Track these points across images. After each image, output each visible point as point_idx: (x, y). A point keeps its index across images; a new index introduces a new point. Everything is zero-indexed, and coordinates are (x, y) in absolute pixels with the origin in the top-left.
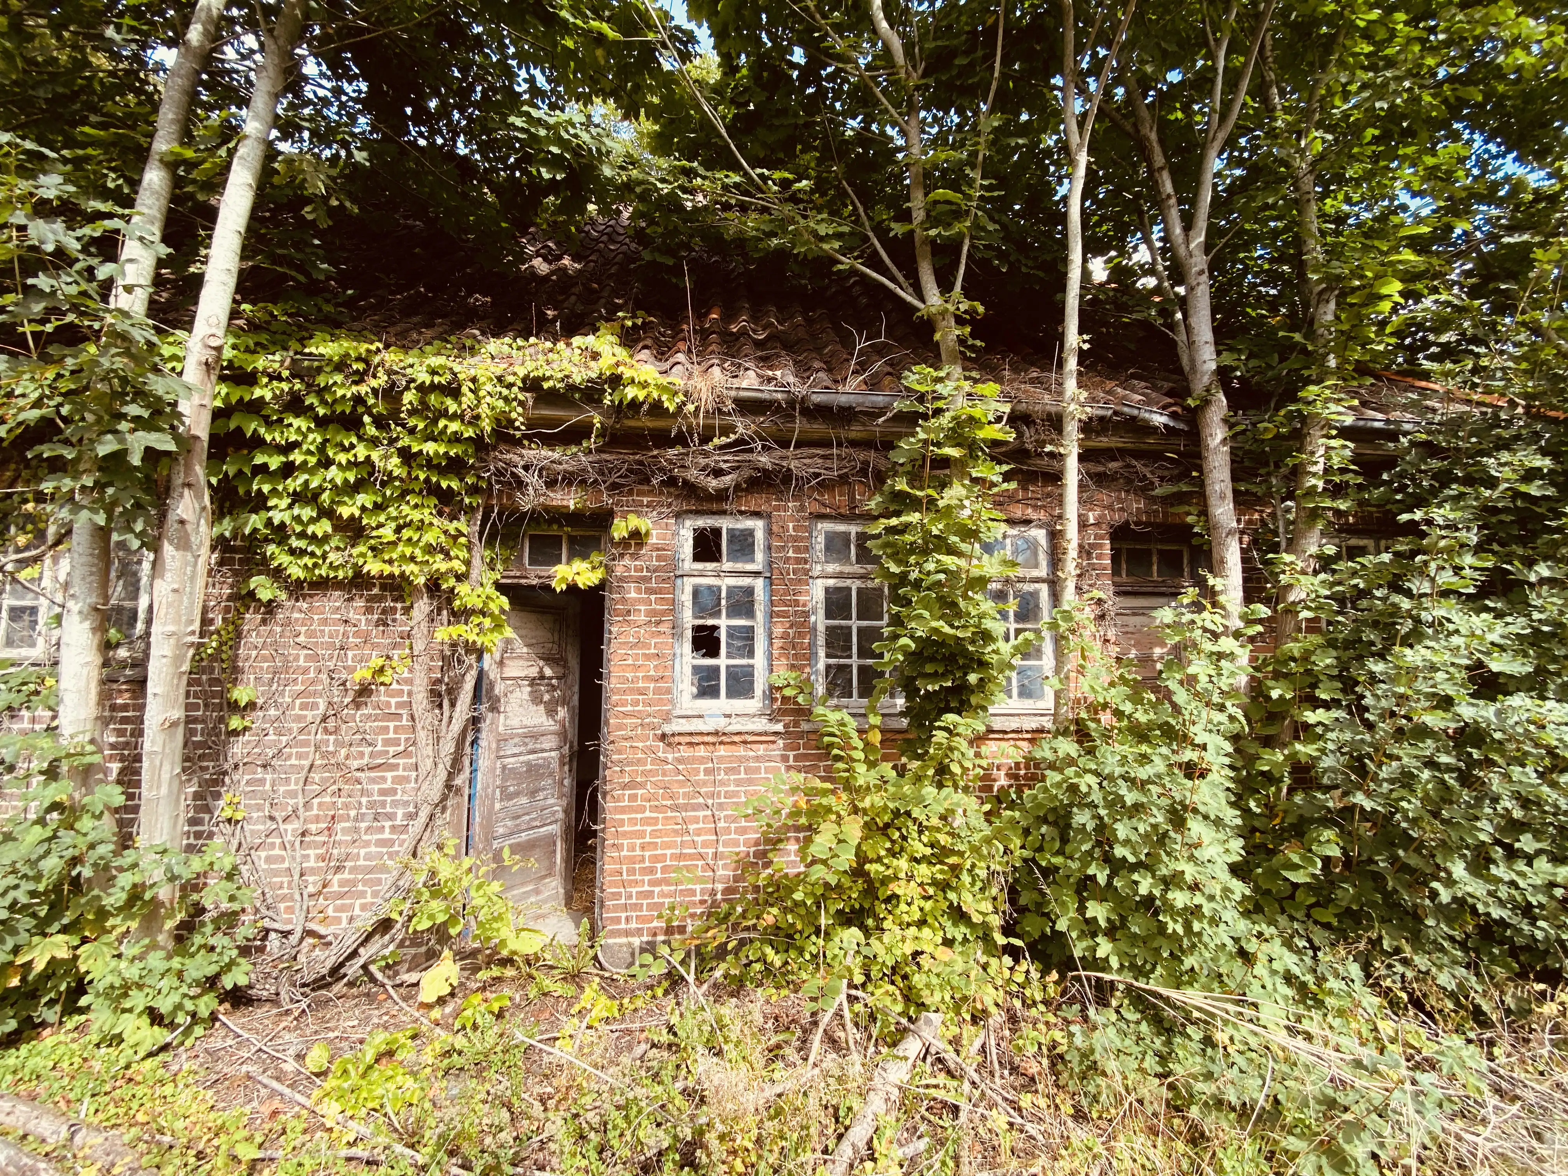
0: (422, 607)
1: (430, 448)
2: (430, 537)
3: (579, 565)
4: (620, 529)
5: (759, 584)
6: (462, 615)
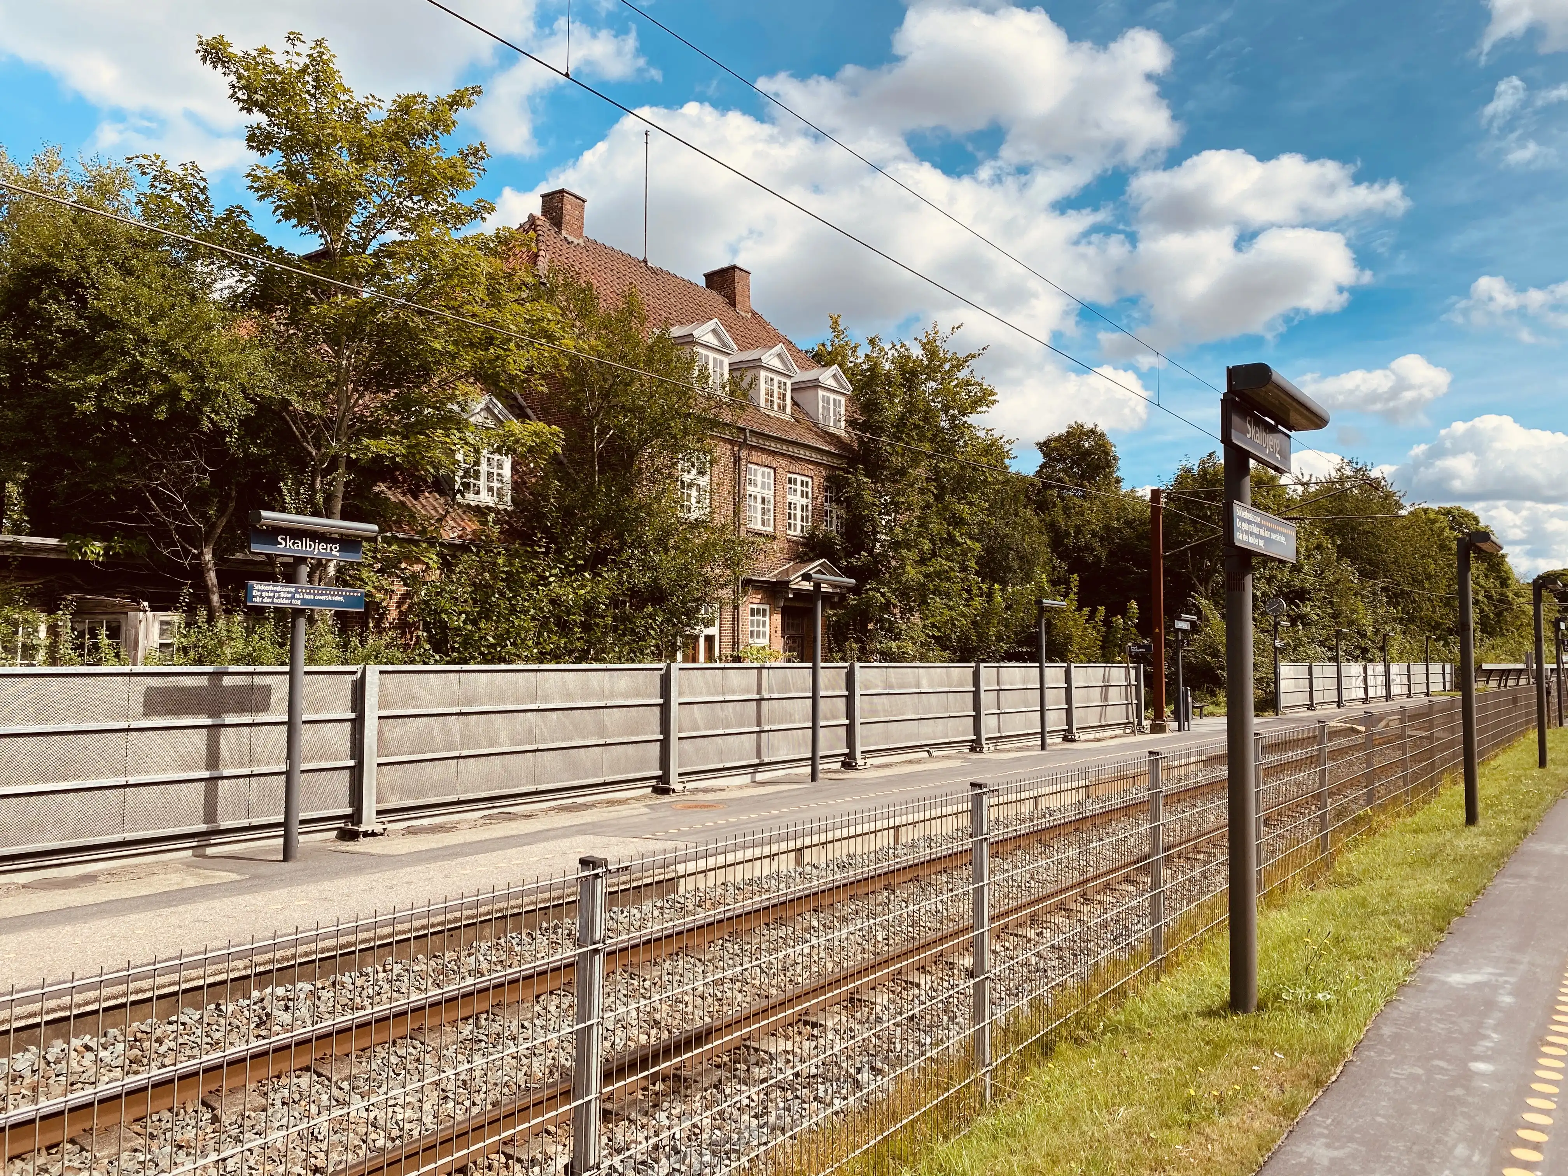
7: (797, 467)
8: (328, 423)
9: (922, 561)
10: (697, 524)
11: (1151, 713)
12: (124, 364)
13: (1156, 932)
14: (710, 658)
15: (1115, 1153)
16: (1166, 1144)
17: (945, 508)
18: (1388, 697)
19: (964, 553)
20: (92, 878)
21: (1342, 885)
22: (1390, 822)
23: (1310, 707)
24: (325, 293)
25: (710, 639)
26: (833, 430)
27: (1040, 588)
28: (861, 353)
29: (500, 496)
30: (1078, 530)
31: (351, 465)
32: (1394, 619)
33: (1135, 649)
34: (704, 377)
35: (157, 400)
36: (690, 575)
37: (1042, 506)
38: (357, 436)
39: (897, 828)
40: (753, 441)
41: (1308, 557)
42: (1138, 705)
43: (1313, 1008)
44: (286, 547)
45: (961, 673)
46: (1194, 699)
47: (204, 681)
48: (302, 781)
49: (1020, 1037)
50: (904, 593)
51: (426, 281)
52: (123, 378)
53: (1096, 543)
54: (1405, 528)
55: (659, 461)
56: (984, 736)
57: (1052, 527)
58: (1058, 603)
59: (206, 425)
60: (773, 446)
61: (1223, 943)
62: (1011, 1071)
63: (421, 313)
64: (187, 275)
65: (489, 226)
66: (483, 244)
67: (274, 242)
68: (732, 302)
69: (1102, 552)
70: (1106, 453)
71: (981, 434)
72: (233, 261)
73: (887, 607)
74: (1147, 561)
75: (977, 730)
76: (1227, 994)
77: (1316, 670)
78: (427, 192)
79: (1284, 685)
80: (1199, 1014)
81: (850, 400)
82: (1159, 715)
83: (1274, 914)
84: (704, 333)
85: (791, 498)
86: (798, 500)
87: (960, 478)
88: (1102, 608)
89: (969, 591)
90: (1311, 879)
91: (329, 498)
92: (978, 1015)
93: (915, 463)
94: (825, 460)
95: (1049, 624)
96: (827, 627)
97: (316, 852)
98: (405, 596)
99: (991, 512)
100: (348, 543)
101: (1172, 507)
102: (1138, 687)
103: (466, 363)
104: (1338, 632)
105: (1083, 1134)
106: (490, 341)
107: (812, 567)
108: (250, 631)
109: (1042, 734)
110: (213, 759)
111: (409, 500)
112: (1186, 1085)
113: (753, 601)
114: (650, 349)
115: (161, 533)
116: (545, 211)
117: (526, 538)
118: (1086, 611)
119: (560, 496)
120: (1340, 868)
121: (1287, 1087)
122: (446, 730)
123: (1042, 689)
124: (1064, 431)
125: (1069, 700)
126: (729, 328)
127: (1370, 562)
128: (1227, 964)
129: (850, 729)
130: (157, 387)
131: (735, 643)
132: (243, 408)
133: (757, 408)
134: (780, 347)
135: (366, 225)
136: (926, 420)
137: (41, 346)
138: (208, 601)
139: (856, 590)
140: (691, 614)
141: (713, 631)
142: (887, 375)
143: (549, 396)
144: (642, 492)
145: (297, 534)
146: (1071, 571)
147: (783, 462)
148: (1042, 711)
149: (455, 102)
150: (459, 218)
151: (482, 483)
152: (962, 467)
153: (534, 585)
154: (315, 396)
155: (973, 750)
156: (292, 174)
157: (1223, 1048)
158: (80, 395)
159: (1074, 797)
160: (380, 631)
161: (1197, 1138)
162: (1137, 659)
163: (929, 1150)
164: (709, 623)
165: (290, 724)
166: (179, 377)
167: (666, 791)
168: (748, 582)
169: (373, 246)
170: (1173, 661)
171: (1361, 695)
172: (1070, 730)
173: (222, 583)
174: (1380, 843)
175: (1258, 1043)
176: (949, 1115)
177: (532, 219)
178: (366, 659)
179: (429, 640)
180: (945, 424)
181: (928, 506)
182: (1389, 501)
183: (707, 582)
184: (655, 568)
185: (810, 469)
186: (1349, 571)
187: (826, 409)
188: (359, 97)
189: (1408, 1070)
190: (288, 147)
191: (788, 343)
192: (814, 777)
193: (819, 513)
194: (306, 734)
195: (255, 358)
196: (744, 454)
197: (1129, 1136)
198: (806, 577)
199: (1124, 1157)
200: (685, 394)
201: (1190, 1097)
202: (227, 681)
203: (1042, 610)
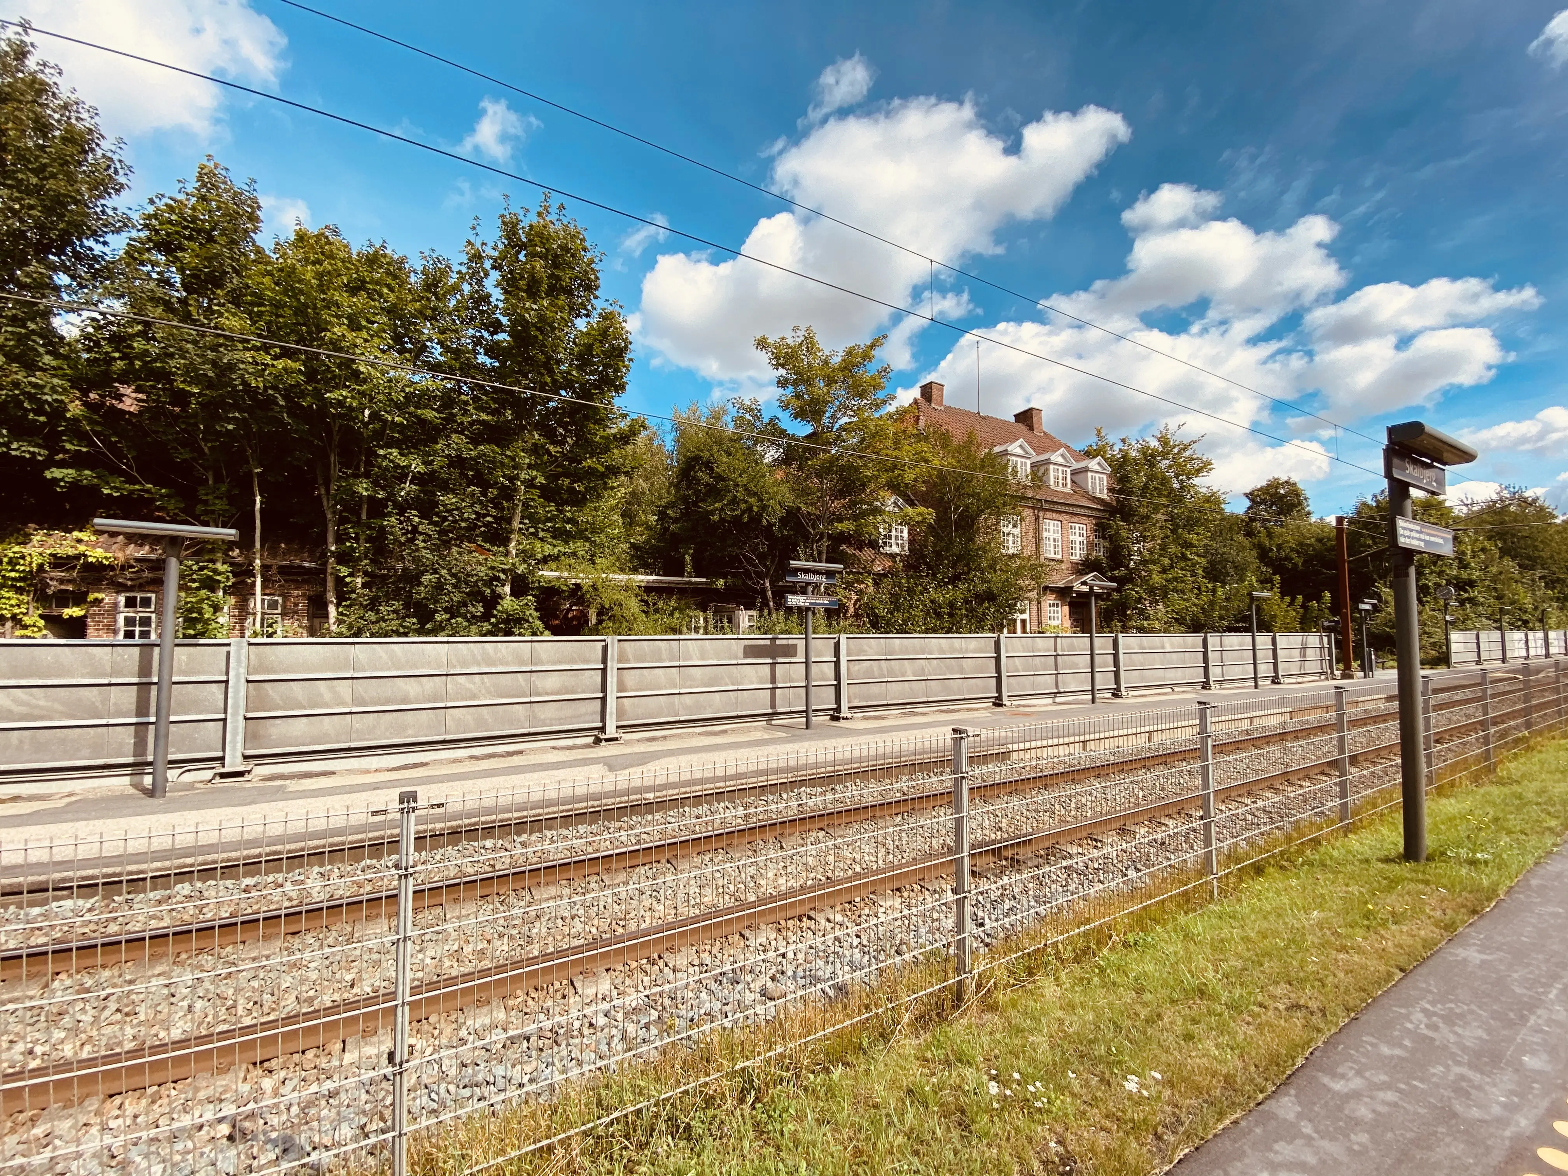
0: (9, 624)
1: (13, 574)
2: (13, 602)
3: (75, 609)
4: (91, 597)
5: (153, 616)
6: (25, 627)
7: (1076, 519)
8: (818, 517)
9: (1164, 571)
10: (1014, 556)
11: (1341, 666)
12: (729, 496)
13: (1344, 806)
14: (1024, 631)
15: (1310, 938)
16: (1350, 937)
17: (1179, 538)
18: (1547, 655)
19: (1194, 565)
20: (724, 732)
21: (1503, 785)
22: (1546, 742)
23: (1478, 662)
24: (814, 452)
25: (1023, 622)
26: (1098, 495)
27: (1251, 585)
28: (1116, 448)
29: (902, 546)
30: (1279, 547)
31: (830, 537)
32: (1551, 599)
33: (1326, 623)
34: (1015, 472)
35: (743, 512)
36: (1011, 585)
37: (1249, 534)
38: (831, 522)
39: (1150, 732)
40: (1047, 506)
41: (1474, 557)
42: (1331, 661)
43: (1473, 863)
44: (802, 577)
45: (1195, 640)
46: (1377, 656)
47: (768, 642)
48: (813, 690)
49: (1238, 861)
50: (1151, 591)
51: (863, 440)
52: (729, 504)
53: (1294, 555)
54: (1558, 532)
55: (989, 522)
56: (1212, 679)
57: (1260, 547)
58: (1265, 594)
59: (764, 522)
60: (1060, 508)
61: (1399, 817)
62: (1233, 880)
63: (861, 457)
64: (754, 453)
65: (891, 408)
66: (890, 416)
67: (790, 432)
68: (1031, 428)
69: (1299, 561)
70: (1298, 495)
71: (1204, 490)
72: (773, 443)
73: (1140, 600)
74: (1336, 564)
75: (1206, 674)
76: (1401, 850)
77: (1483, 636)
78: (862, 396)
79: (1454, 647)
80: (1378, 860)
81: (1109, 476)
82: (1348, 667)
83: (1444, 801)
84: (1015, 448)
85: (1072, 538)
86: (1078, 539)
87: (1189, 519)
88: (1300, 597)
89: (1199, 589)
90: (1476, 779)
91: (820, 554)
92: (1207, 842)
93: (1156, 510)
94: (1094, 513)
95: (1258, 608)
96: (1099, 613)
97: (820, 725)
98: (857, 601)
99: (1212, 539)
100: (830, 574)
101: (1353, 528)
102: (1330, 649)
103: (883, 480)
104: (1501, 610)
105: (1285, 923)
106: (895, 467)
107: (1088, 577)
108: (787, 619)
109: (1255, 678)
110: (773, 680)
111: (857, 553)
112: (1366, 903)
113: (1050, 599)
114: (982, 460)
115: (747, 574)
116: (922, 395)
117: (916, 568)
118: (1288, 599)
119: (934, 545)
120: (1501, 772)
121: (1448, 911)
122: (880, 668)
123: (1254, 650)
124: (1264, 483)
125: (1275, 656)
126: (1030, 443)
127: (1529, 558)
128: (1402, 830)
129: (1117, 674)
130: (743, 506)
131: (1040, 623)
132: (780, 513)
133: (1048, 487)
134: (1062, 450)
135: (833, 416)
136: (1162, 484)
137: (697, 492)
138: (768, 606)
139: (1118, 590)
140: (1012, 607)
141: (1025, 616)
142: (1135, 460)
143: (927, 492)
144: (980, 540)
145: (806, 571)
146: (1274, 574)
147: (1066, 517)
148: (1255, 664)
149: (872, 346)
150: (877, 406)
151: (893, 541)
152: (1191, 511)
153: (922, 593)
154: (812, 504)
155: (1204, 688)
156: (798, 396)
157: (1397, 883)
158: (712, 513)
159: (1281, 719)
160: (846, 618)
161: (1374, 936)
162: (1328, 630)
163: (1175, 919)
164: (1022, 612)
165: (807, 663)
166: (752, 500)
167: (1001, 705)
168: (1046, 588)
169: (837, 426)
170: (1359, 632)
171: (1524, 654)
172: (1277, 677)
173: (774, 597)
174: (1537, 757)
175: (1427, 883)
176: (1188, 901)
177: (916, 401)
178: (839, 632)
179: (870, 622)
180: (1176, 486)
181: (1167, 537)
182: (1543, 514)
183: (1021, 589)
184: (989, 582)
185: (1085, 520)
186: (1510, 565)
187: (1093, 483)
188: (827, 353)
189: (1550, 909)
190: (795, 384)
191: (1067, 447)
192: (1093, 701)
193: (1091, 545)
194: (814, 668)
195: (784, 489)
196: (1041, 514)
197: (1321, 929)
198: (1084, 583)
199: (1316, 941)
200: (1004, 483)
201: (1369, 911)
202: (778, 642)
203: (1252, 599)
